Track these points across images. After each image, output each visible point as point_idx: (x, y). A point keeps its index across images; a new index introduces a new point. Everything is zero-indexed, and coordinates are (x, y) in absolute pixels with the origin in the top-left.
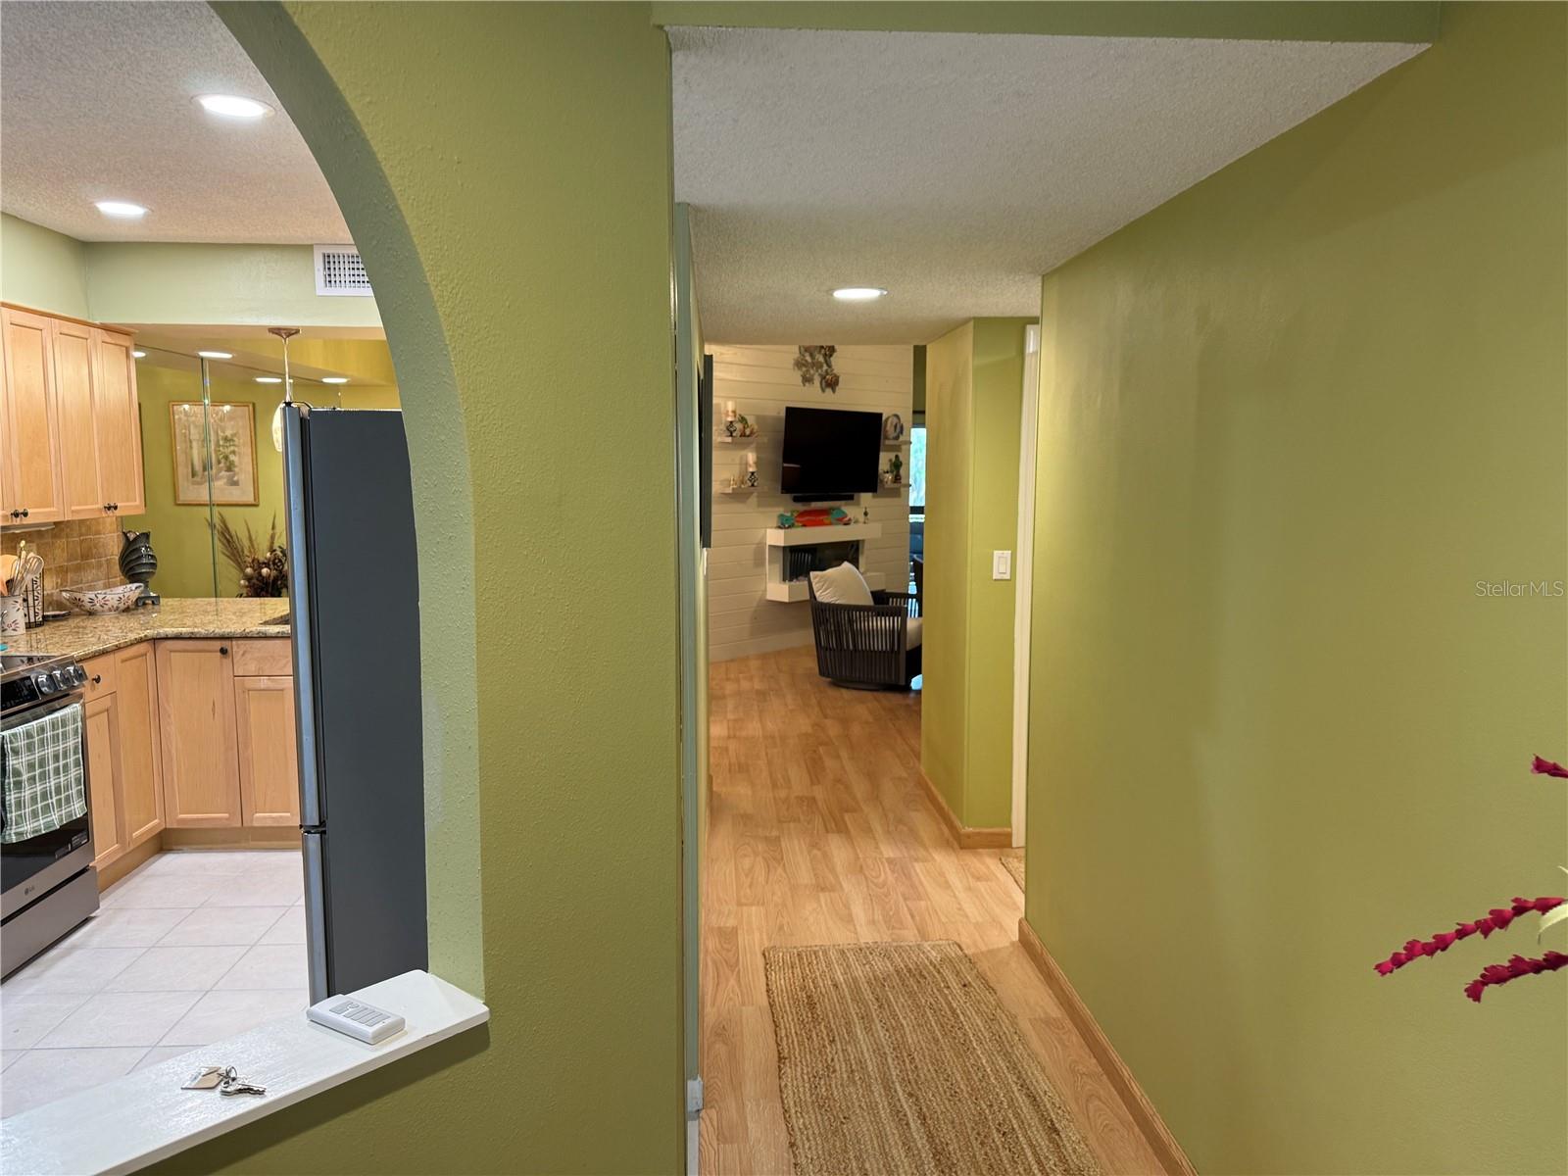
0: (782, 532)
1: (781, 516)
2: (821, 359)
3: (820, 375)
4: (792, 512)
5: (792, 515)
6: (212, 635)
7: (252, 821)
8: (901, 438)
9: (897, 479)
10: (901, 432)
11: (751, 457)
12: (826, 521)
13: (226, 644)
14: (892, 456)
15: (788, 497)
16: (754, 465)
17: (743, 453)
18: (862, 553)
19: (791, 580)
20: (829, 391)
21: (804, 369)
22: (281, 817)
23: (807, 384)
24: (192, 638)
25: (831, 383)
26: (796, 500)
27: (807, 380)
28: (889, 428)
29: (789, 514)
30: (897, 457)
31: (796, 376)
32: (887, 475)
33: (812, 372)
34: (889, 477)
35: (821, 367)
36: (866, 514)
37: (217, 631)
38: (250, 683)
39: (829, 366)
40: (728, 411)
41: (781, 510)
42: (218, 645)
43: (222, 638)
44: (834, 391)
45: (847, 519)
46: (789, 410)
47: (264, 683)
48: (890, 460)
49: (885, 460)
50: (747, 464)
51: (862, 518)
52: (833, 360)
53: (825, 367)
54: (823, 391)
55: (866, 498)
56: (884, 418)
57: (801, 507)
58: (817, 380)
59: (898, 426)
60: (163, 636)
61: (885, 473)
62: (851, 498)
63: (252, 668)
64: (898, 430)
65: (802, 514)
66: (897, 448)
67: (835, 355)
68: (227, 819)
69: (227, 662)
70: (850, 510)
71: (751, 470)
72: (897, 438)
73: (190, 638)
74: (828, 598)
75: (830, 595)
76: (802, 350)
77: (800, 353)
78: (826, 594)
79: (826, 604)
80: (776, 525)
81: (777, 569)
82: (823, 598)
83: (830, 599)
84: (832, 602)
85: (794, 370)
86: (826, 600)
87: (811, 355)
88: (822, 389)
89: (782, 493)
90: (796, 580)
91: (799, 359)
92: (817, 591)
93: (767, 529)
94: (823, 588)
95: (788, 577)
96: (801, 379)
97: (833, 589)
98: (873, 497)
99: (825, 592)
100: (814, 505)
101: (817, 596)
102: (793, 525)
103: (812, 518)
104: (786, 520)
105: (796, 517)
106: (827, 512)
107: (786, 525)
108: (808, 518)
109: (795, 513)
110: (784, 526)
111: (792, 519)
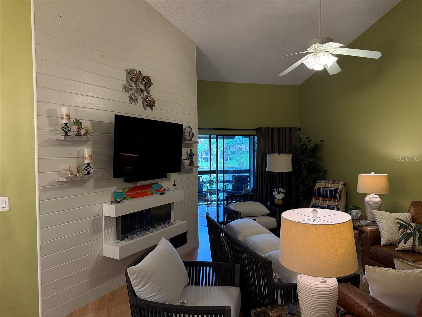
0: (113, 206)
2: (143, 87)
3: (142, 98)
4: (123, 190)
5: (124, 191)
8: (193, 140)
9: (191, 163)
10: (193, 137)
11: (87, 151)
12: (148, 192)
14: (188, 150)
15: (121, 180)
16: (89, 158)
18: (173, 209)
19: (123, 239)
20: (148, 109)
21: (131, 92)
23: (133, 103)
25: (150, 104)
26: (126, 181)
27: (133, 100)
28: (186, 133)
29: (121, 191)
30: (191, 150)
31: (125, 97)
32: (186, 161)
33: (136, 95)
34: (187, 162)
35: (143, 92)
36: (174, 185)
39: (148, 93)
41: (114, 189)
44: (151, 109)
45: (163, 189)
48: (187, 152)
49: (185, 152)
51: (172, 188)
52: (151, 89)
53: (145, 94)
54: (145, 109)
55: (174, 176)
56: (184, 128)
57: (130, 185)
58: (140, 101)
59: (191, 133)
61: (185, 160)
62: (165, 177)
64: (191, 135)
65: (131, 190)
66: (190, 145)
67: (152, 87)
70: (164, 183)
71: (87, 161)
72: (191, 140)
74: (147, 294)
75: (148, 290)
76: (129, 78)
77: (127, 81)
78: (144, 290)
79: (143, 300)
80: (111, 201)
81: (112, 232)
82: (141, 294)
83: (148, 295)
84: (150, 299)
85: (123, 91)
86: (144, 296)
87: (136, 84)
88: (144, 106)
89: (113, 178)
90: (126, 239)
91: (127, 85)
92: (134, 287)
93: (103, 204)
94: (141, 284)
95: (121, 236)
96: (129, 99)
97: (151, 285)
98: (178, 174)
99: (144, 288)
100: (140, 183)
101: (135, 291)
102: (124, 199)
103: (138, 192)
104: (119, 196)
105: (126, 192)
106: (149, 186)
107: (118, 200)
108: (136, 192)
109: (126, 189)
110: (117, 201)
111: (123, 195)
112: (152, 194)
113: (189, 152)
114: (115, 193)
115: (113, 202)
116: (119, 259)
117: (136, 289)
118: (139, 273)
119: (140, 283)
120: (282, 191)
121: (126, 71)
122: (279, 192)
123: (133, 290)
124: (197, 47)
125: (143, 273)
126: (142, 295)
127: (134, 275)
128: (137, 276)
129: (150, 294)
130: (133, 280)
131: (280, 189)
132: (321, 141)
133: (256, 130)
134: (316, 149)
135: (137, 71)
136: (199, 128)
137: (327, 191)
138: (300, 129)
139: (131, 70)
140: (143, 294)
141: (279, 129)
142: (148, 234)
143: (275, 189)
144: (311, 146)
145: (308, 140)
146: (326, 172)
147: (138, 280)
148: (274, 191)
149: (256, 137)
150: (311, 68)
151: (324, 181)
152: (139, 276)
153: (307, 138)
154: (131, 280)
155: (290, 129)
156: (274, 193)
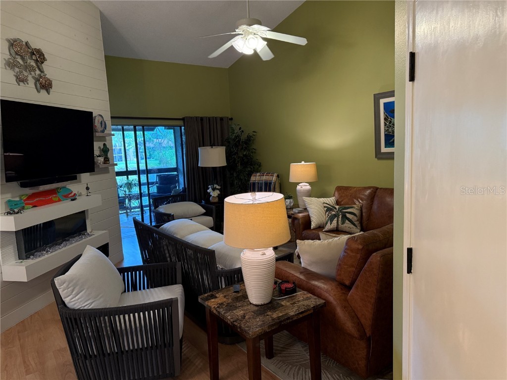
0: (11, 218)
1: (9, 202)
2: (33, 63)
3: (33, 77)
4: (20, 196)
5: (21, 199)
8: (106, 132)
9: (107, 160)
10: (105, 128)
12: (54, 199)
14: (101, 144)
15: (15, 185)
18: (88, 218)
19: (27, 258)
20: (43, 92)
21: (17, 70)
23: (21, 84)
25: (45, 85)
26: (23, 185)
27: (21, 80)
28: (97, 123)
29: (18, 199)
30: (104, 144)
31: (10, 76)
32: (99, 158)
33: (25, 74)
34: (101, 159)
35: (35, 70)
36: (87, 188)
39: (42, 71)
41: (8, 197)
44: (48, 93)
45: (73, 194)
48: (99, 148)
49: (97, 146)
51: (84, 192)
52: (45, 66)
53: (38, 72)
54: (38, 91)
55: (85, 177)
56: (94, 116)
57: (29, 191)
58: (31, 82)
59: (103, 123)
61: (98, 156)
62: (75, 178)
64: (103, 126)
65: (30, 197)
66: (103, 139)
67: (45, 63)
70: (74, 188)
72: (103, 131)
74: (81, 303)
75: (82, 299)
76: (12, 51)
77: (11, 54)
78: (78, 299)
79: (79, 310)
80: (5, 212)
81: (12, 250)
82: (75, 304)
83: (83, 304)
84: (86, 308)
85: (6, 69)
86: (78, 306)
87: (23, 58)
88: (37, 90)
89: (6, 182)
90: (32, 257)
91: (10, 60)
92: (65, 298)
94: (73, 294)
95: (24, 254)
96: (15, 78)
97: (85, 292)
98: (90, 175)
99: (77, 297)
100: (42, 188)
101: (66, 302)
102: (23, 208)
103: (41, 199)
104: (15, 205)
105: (25, 200)
106: (54, 192)
107: (16, 210)
108: (37, 199)
109: (23, 197)
110: (14, 211)
111: (21, 203)
112: (60, 200)
113: (102, 147)
114: (9, 201)
115: (9, 213)
116: (26, 281)
117: (66, 300)
118: (70, 281)
119: (72, 292)
120: (218, 187)
121: (8, 41)
122: (214, 189)
123: (63, 303)
124: (101, 13)
125: (74, 282)
126: (75, 306)
127: (64, 285)
128: (69, 285)
129: (86, 302)
130: (64, 290)
131: (215, 186)
132: (254, 132)
133: (183, 119)
134: (249, 140)
135: (23, 42)
136: (112, 118)
137: (262, 184)
138: (231, 119)
139: (15, 41)
140: (77, 305)
141: (209, 118)
142: (60, 249)
143: (210, 186)
144: (244, 137)
145: (241, 131)
146: (260, 165)
147: (69, 289)
148: (208, 188)
149: (183, 128)
150: (241, 52)
151: (258, 174)
152: (70, 285)
153: (240, 129)
154: (60, 291)
155: (222, 119)
156: (208, 191)
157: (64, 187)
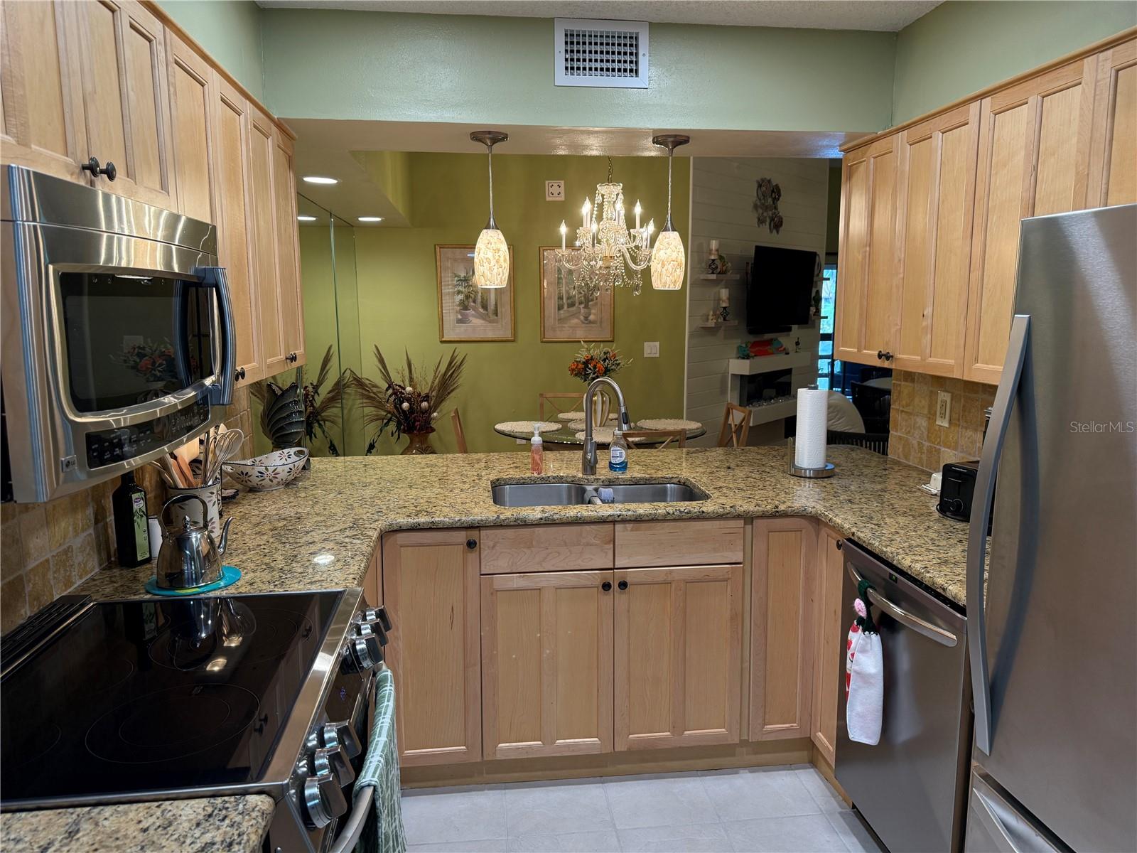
0: (747, 362)
1: (739, 348)
2: (772, 202)
3: (769, 217)
5: (747, 346)
6: (458, 525)
7: (495, 753)
8: (820, 273)
9: (816, 311)
10: (820, 269)
11: (724, 293)
12: (770, 351)
13: (474, 535)
14: (815, 291)
16: (727, 301)
17: (716, 290)
19: (746, 405)
20: (775, 233)
21: (760, 211)
22: (530, 747)
23: (761, 225)
24: (432, 528)
25: (777, 225)
26: (750, 332)
27: (761, 221)
28: (816, 265)
29: (744, 346)
30: (817, 291)
31: (754, 218)
33: (765, 214)
34: (812, 310)
35: (772, 209)
36: (797, 343)
37: (464, 518)
38: (499, 581)
39: (776, 209)
40: (711, 250)
42: (462, 536)
43: (471, 527)
44: (778, 232)
45: (783, 348)
46: (757, 248)
47: (517, 582)
50: (719, 299)
51: (794, 347)
52: (779, 203)
53: (774, 210)
54: (771, 232)
56: (817, 256)
57: (752, 339)
58: (768, 222)
60: (396, 528)
62: (787, 330)
63: (503, 564)
64: (819, 266)
65: (755, 344)
66: (816, 284)
67: (780, 199)
68: (464, 753)
69: (472, 556)
70: (786, 341)
71: (724, 305)
72: (818, 275)
73: (430, 529)
76: (760, 193)
77: (758, 196)
80: (739, 355)
81: (736, 395)
85: (753, 211)
87: (765, 198)
88: (770, 229)
91: (757, 202)
93: (731, 360)
95: (745, 402)
96: (757, 220)
98: (799, 328)
102: (748, 355)
103: (760, 348)
104: (743, 351)
106: (769, 342)
108: (758, 349)
111: (747, 350)
112: (773, 353)
113: (814, 295)
121: (758, 182)
135: (768, 180)
139: (763, 180)
157: (776, 339)
